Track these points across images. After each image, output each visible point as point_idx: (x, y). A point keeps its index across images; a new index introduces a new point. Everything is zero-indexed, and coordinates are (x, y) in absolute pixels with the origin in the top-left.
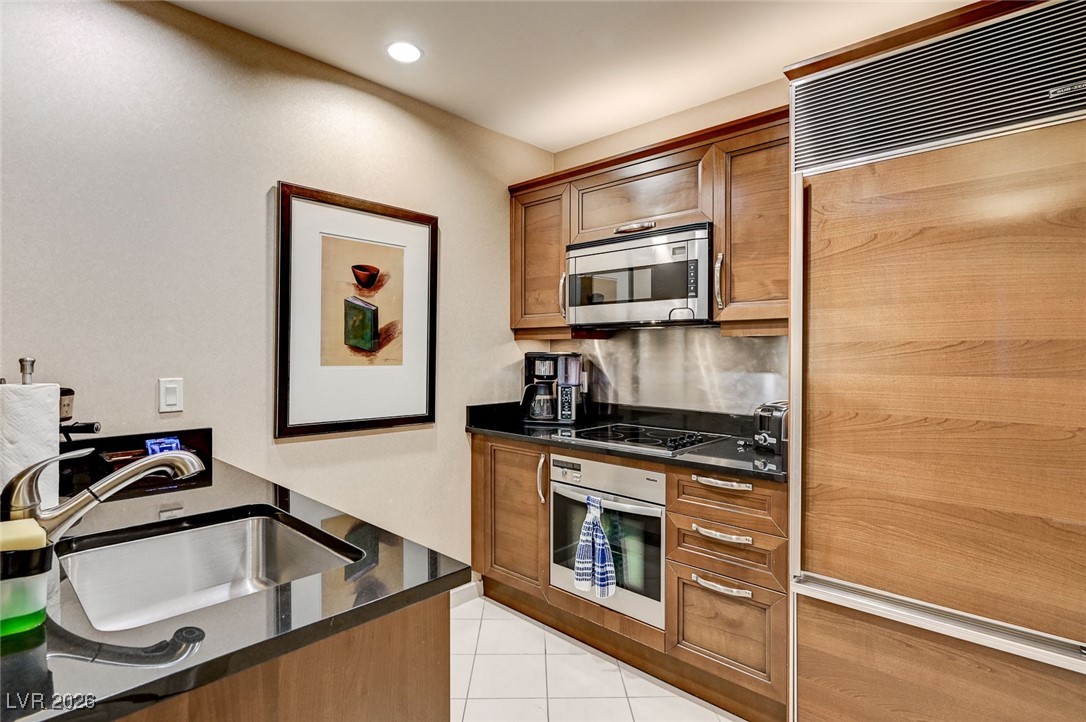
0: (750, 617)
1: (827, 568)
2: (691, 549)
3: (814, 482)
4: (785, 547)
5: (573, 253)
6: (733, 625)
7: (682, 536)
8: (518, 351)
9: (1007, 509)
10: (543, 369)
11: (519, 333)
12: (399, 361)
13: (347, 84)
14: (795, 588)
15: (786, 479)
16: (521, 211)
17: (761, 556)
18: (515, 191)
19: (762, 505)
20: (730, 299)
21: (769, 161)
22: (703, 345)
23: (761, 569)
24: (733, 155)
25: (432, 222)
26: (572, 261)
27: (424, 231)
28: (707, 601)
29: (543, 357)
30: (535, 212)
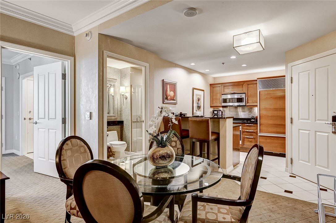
0: (253, 140)
1: (262, 132)
2: (245, 133)
3: (261, 123)
4: (257, 131)
5: (223, 95)
6: (251, 141)
7: (244, 132)
8: (212, 110)
9: (279, 123)
10: (216, 112)
11: (211, 107)
12: (201, 111)
13: (197, 73)
14: (259, 135)
15: (257, 124)
16: (212, 88)
17: (254, 132)
18: (210, 85)
19: (254, 127)
20: (248, 103)
21: (253, 86)
22: (240, 109)
23: (254, 134)
24: (248, 84)
25: (203, 91)
26: (223, 97)
27: (203, 92)
28: (247, 139)
29: (216, 111)
30: (214, 88)
